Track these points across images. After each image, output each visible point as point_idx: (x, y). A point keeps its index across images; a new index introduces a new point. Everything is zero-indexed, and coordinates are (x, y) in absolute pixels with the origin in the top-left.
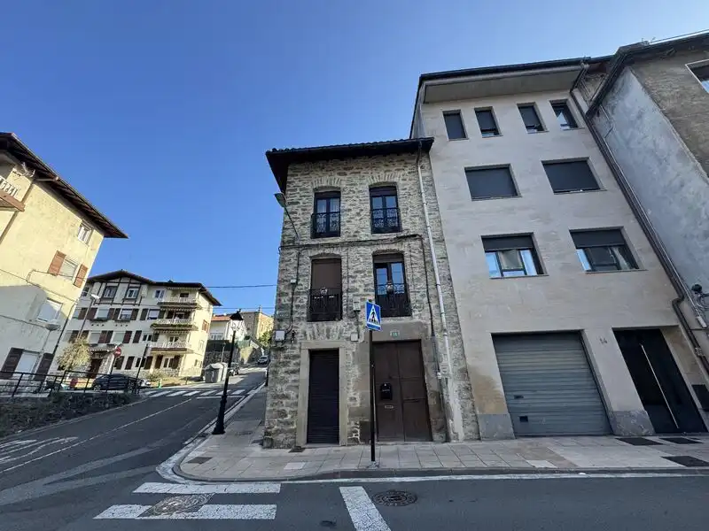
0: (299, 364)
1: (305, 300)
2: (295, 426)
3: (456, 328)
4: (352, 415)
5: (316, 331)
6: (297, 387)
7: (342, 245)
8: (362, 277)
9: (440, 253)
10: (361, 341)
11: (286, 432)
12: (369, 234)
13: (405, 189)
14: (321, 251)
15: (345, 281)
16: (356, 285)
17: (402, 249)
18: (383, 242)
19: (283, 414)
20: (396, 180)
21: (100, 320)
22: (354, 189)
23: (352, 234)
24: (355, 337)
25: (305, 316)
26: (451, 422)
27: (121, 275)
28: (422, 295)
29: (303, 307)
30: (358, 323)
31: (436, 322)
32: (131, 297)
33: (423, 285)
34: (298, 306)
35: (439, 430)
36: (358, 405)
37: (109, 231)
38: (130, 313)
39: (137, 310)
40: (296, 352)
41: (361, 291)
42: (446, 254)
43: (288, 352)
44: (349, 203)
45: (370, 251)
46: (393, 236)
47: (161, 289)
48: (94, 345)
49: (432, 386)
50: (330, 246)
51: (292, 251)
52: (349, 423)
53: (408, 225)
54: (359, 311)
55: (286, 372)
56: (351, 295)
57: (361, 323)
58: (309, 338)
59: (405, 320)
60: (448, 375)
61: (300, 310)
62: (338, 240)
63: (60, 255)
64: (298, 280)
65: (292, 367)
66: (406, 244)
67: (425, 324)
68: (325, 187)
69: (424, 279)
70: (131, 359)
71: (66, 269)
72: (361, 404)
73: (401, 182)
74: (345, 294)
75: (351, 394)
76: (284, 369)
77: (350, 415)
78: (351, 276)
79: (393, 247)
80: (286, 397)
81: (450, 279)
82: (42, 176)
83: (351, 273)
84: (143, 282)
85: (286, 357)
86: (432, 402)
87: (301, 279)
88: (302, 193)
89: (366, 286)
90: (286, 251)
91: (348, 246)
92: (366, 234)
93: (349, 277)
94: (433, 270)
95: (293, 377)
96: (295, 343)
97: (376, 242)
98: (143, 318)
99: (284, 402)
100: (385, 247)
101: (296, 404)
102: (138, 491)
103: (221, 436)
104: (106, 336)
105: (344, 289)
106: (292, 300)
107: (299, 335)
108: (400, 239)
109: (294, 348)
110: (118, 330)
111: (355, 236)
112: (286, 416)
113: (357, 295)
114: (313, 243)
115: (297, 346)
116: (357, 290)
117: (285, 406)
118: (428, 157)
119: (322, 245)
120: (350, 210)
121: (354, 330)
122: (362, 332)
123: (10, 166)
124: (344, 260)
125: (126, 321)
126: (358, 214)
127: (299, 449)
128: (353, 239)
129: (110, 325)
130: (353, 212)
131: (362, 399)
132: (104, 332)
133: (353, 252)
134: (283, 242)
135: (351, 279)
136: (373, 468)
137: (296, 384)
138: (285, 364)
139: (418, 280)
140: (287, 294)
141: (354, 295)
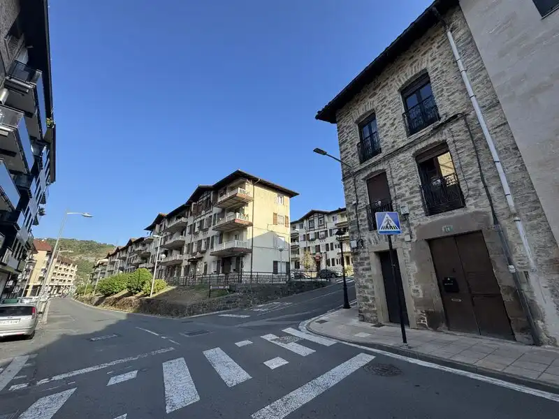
0: (369, 264)
1: (366, 215)
2: (375, 309)
3: (536, 208)
4: (417, 304)
5: (377, 237)
6: (371, 280)
7: (384, 159)
8: (406, 182)
9: (495, 120)
10: (414, 240)
11: (370, 312)
12: (405, 138)
13: (437, 69)
14: (369, 172)
15: (392, 190)
16: (402, 191)
17: (444, 138)
18: (420, 140)
19: (366, 299)
20: (424, 66)
21: (313, 240)
22: (385, 103)
23: (390, 146)
24: (408, 238)
25: (367, 226)
26: (540, 323)
27: (313, 213)
28: (477, 181)
29: (365, 220)
30: (409, 225)
31: (500, 208)
32: (322, 224)
33: (476, 168)
34: (361, 220)
35: (523, 330)
36: (421, 296)
37: (291, 194)
38: (323, 233)
39: (327, 231)
40: (366, 255)
41: (407, 195)
42: (505, 119)
43: (362, 255)
44: (383, 118)
45: (408, 155)
46: (429, 128)
47: (334, 215)
48: (314, 254)
49: (505, 281)
50: (375, 164)
51: (349, 180)
52: (416, 311)
53: (445, 108)
54: (408, 214)
55: (363, 270)
56: (399, 201)
57: (412, 224)
58: (373, 244)
59: (458, 213)
60: (529, 267)
61: (363, 223)
62: (380, 156)
63: (275, 214)
64: (357, 201)
65: (366, 266)
66: (446, 131)
67: (485, 213)
68: (363, 115)
69: (475, 161)
70: (333, 260)
71: (280, 220)
72: (424, 295)
73: (431, 65)
74: (394, 202)
75: (414, 287)
76: (361, 268)
77: (415, 305)
78: (396, 185)
79: (432, 140)
80: (366, 287)
81: (517, 148)
82: (255, 181)
83: (396, 181)
84: (324, 213)
85: (361, 259)
86: (507, 298)
87: (360, 199)
88: (348, 131)
89: (411, 189)
90: (347, 181)
91: (389, 158)
92: (403, 140)
93: (395, 185)
94: (487, 146)
95: (367, 274)
96: (364, 248)
97: (413, 144)
98: (331, 235)
99: (366, 290)
100: (424, 144)
101: (373, 293)
102: (284, 331)
103: (348, 310)
104: (318, 248)
105: (392, 198)
106: (357, 216)
107: (366, 242)
108: (437, 129)
109: (364, 252)
110: (322, 243)
111: (393, 147)
112: (368, 301)
113: (405, 200)
114: (362, 167)
115: (366, 250)
116: (403, 195)
117: (366, 293)
118: (460, 9)
119: (369, 166)
120: (385, 124)
121: (407, 231)
122: (414, 232)
123: (244, 183)
124: (388, 172)
125: (324, 238)
126: (393, 124)
127: (380, 325)
128: (392, 150)
129: (317, 242)
130: (388, 125)
131: (424, 291)
132: (316, 246)
133: (394, 162)
134: (343, 175)
135: (396, 187)
136: (405, 348)
137: (371, 278)
138: (361, 264)
139: (467, 165)
140: (353, 213)
141: (402, 201)
